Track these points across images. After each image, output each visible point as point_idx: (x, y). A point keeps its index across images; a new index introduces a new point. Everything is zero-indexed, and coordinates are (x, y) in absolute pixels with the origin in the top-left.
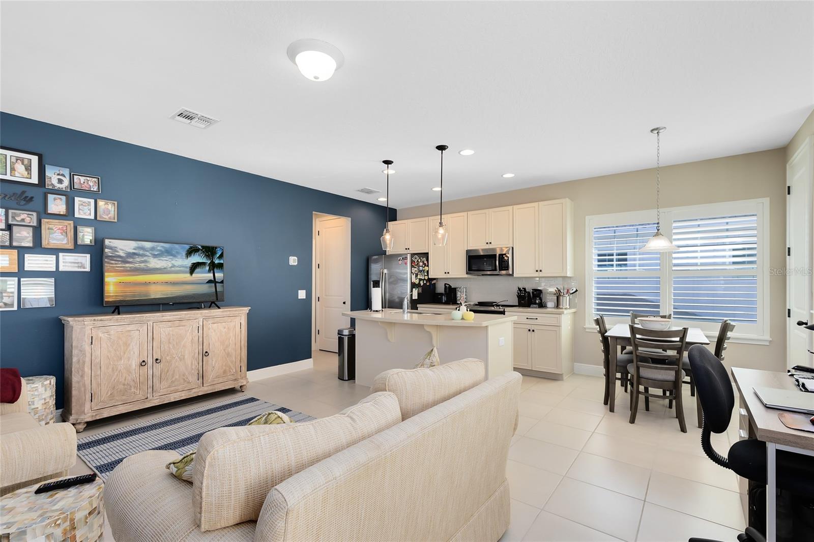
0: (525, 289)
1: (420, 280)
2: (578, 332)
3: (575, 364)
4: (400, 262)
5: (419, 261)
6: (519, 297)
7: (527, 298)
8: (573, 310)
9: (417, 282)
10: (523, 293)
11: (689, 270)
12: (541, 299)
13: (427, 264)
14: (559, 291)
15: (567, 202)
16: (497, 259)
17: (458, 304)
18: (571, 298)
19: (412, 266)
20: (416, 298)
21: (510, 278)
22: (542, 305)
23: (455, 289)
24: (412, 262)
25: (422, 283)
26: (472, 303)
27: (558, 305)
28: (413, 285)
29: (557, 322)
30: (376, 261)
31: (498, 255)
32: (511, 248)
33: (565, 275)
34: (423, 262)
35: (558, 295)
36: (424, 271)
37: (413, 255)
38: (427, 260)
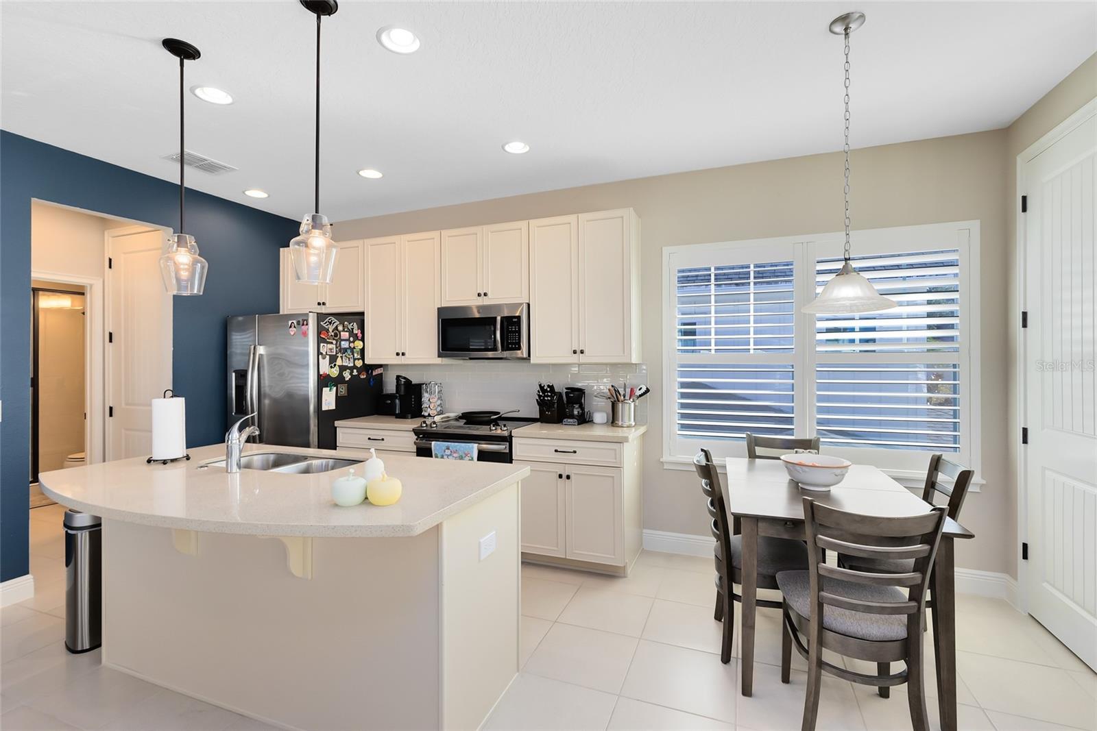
0: (551, 387)
1: (343, 368)
2: (650, 472)
3: (644, 531)
4: (292, 331)
5: (340, 328)
6: (541, 403)
7: (556, 406)
8: (642, 430)
9: (335, 372)
10: (548, 396)
11: (840, 352)
12: (582, 407)
13: (360, 335)
14: (617, 391)
15: (629, 214)
16: (498, 326)
17: (424, 417)
18: (637, 404)
19: (320, 340)
20: (333, 407)
21: (523, 364)
22: (584, 419)
23: (419, 386)
24: (320, 330)
25: (347, 375)
26: (452, 415)
27: (613, 420)
28: (323, 381)
29: (616, 459)
30: (243, 328)
31: (499, 318)
32: (525, 307)
33: (628, 361)
34: (351, 332)
35: (615, 399)
36: (352, 350)
37: (321, 317)
38: (362, 328)
